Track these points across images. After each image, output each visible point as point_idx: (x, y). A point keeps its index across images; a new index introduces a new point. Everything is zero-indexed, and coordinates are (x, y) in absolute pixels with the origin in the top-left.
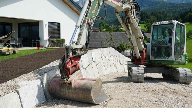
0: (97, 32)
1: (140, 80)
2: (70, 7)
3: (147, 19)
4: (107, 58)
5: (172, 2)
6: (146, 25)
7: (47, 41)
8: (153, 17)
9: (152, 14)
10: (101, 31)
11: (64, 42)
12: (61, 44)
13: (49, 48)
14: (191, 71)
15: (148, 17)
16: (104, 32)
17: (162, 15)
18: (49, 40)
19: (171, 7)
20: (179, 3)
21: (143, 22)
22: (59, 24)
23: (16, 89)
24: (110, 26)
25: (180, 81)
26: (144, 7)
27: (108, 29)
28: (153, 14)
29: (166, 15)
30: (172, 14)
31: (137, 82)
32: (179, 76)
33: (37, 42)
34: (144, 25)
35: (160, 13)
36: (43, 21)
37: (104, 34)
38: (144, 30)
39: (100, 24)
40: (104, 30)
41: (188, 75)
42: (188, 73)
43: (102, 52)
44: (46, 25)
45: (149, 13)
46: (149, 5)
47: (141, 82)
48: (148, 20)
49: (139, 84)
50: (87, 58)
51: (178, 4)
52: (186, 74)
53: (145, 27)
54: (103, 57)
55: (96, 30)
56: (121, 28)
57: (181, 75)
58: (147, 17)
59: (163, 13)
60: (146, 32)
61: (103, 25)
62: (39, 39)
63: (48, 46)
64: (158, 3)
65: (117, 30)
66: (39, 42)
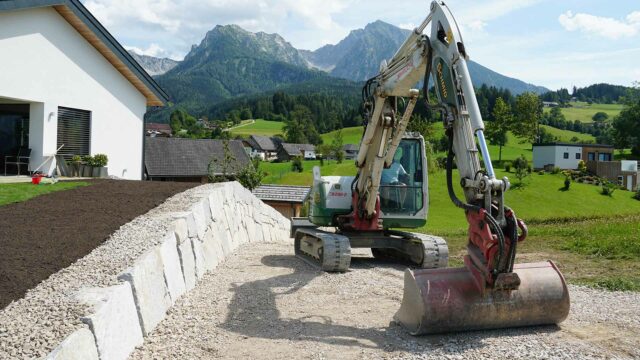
0: (164, 135)
1: (341, 266)
2: (121, 72)
3: (289, 110)
4: (232, 208)
5: (342, 77)
6: (285, 125)
7: (52, 158)
8: (303, 107)
9: (299, 99)
10: (174, 133)
11: (105, 164)
12: (96, 170)
14: (444, 242)
15: (290, 107)
16: (183, 136)
17: (320, 103)
18: (58, 157)
19: (340, 87)
20: (356, 81)
21: (277, 116)
22: (87, 114)
23: (83, 315)
24: (198, 123)
26: (280, 81)
27: (194, 131)
28: (301, 100)
29: (329, 105)
30: (341, 103)
31: (335, 271)
32: (424, 254)
33: (21, 160)
34: (281, 124)
35: (315, 98)
36: (42, 104)
37: (187, 143)
38: (281, 136)
39: (172, 116)
40: (184, 131)
41: (441, 252)
42: (441, 247)
44: (51, 114)
45: (293, 98)
46: (292, 79)
47: (343, 272)
48: (292, 113)
49: (340, 275)
51: (354, 83)
52: (437, 250)
53: (284, 128)
55: (162, 131)
56: (227, 130)
57: (428, 253)
58: (287, 105)
59: (322, 99)
60: (286, 142)
61: (181, 119)
62: (27, 151)
63: (55, 173)
64: (311, 75)
65: (216, 134)
66: (27, 161)
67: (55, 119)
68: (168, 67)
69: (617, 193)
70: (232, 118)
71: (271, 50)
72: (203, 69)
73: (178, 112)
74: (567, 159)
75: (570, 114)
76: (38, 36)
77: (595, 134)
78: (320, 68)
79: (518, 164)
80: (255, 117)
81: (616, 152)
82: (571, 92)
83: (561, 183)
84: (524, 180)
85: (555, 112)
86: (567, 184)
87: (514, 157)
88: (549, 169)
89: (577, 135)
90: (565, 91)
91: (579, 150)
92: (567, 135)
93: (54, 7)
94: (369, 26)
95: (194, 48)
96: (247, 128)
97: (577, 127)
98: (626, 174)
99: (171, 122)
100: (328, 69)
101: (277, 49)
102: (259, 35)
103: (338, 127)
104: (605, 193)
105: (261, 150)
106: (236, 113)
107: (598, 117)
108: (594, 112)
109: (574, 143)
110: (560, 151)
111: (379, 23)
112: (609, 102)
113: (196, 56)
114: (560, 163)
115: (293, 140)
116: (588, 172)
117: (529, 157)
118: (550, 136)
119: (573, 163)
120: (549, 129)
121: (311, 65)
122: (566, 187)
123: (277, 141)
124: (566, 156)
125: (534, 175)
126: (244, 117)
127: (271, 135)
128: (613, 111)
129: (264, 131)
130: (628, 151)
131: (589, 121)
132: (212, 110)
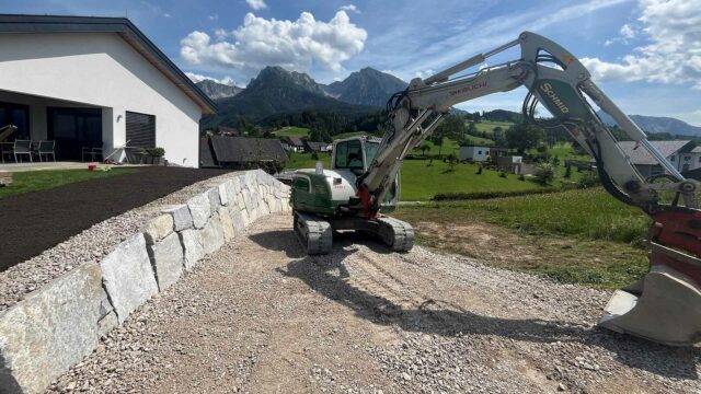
0: (233, 135)
3: (312, 122)
4: (252, 190)
6: (310, 130)
7: (121, 150)
8: (321, 119)
11: (163, 155)
12: (155, 159)
13: (125, 165)
15: (313, 119)
16: (245, 136)
17: (331, 118)
18: (127, 149)
22: (152, 118)
24: (255, 128)
25: (395, 248)
26: (307, 103)
27: (253, 133)
28: (320, 115)
29: (337, 119)
30: (344, 118)
33: (96, 151)
34: (306, 130)
35: (329, 114)
36: (111, 108)
37: (246, 140)
38: (307, 137)
40: (246, 133)
41: (408, 237)
43: (242, 180)
44: (119, 117)
45: (315, 114)
46: (315, 102)
48: (314, 123)
50: (208, 200)
52: (405, 235)
53: (309, 133)
54: (245, 191)
55: (232, 132)
56: (273, 133)
58: (311, 118)
59: (333, 115)
60: (310, 141)
61: (245, 125)
62: (100, 144)
63: (125, 161)
64: (326, 100)
65: (266, 135)
66: (101, 151)
67: (123, 121)
68: (236, 92)
69: (509, 176)
70: (277, 125)
71: (301, 83)
72: (259, 94)
73: (243, 122)
74: (480, 154)
75: (481, 127)
76: (104, 56)
77: (494, 140)
78: (331, 96)
79: (451, 158)
80: (291, 125)
81: (509, 151)
82: (481, 114)
83: (477, 170)
84: (454, 168)
85: (472, 125)
86: (480, 170)
87: (448, 153)
88: (470, 161)
89: (484, 140)
90: (477, 114)
91: (488, 149)
92: (478, 140)
93: (118, 33)
94: (362, 70)
95: (253, 80)
96: (286, 131)
97: (484, 135)
98: (515, 164)
99: (238, 127)
100: (337, 97)
101: (305, 82)
102: (295, 73)
103: (342, 132)
104: (503, 176)
105: (294, 145)
106: (280, 122)
107: (497, 130)
108: (494, 127)
109: (482, 145)
110: (476, 149)
111: (368, 68)
112: (503, 121)
113: (254, 86)
114: (476, 157)
115: (314, 139)
116: (493, 163)
117: (457, 153)
118: (468, 140)
119: (484, 157)
120: (468, 136)
121: (326, 94)
122: (480, 172)
123: (304, 141)
124: (480, 153)
125: (461, 165)
126: (284, 125)
127: (301, 136)
128: (506, 126)
129: (297, 134)
130: (515, 150)
131: (492, 132)
132: (265, 120)
